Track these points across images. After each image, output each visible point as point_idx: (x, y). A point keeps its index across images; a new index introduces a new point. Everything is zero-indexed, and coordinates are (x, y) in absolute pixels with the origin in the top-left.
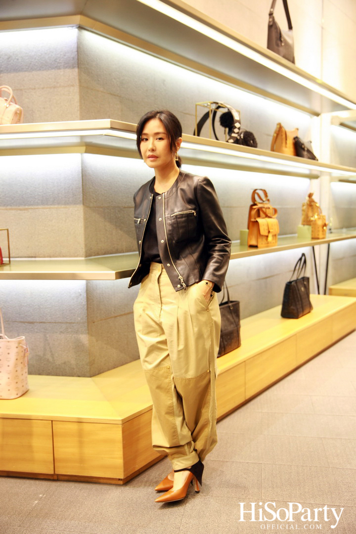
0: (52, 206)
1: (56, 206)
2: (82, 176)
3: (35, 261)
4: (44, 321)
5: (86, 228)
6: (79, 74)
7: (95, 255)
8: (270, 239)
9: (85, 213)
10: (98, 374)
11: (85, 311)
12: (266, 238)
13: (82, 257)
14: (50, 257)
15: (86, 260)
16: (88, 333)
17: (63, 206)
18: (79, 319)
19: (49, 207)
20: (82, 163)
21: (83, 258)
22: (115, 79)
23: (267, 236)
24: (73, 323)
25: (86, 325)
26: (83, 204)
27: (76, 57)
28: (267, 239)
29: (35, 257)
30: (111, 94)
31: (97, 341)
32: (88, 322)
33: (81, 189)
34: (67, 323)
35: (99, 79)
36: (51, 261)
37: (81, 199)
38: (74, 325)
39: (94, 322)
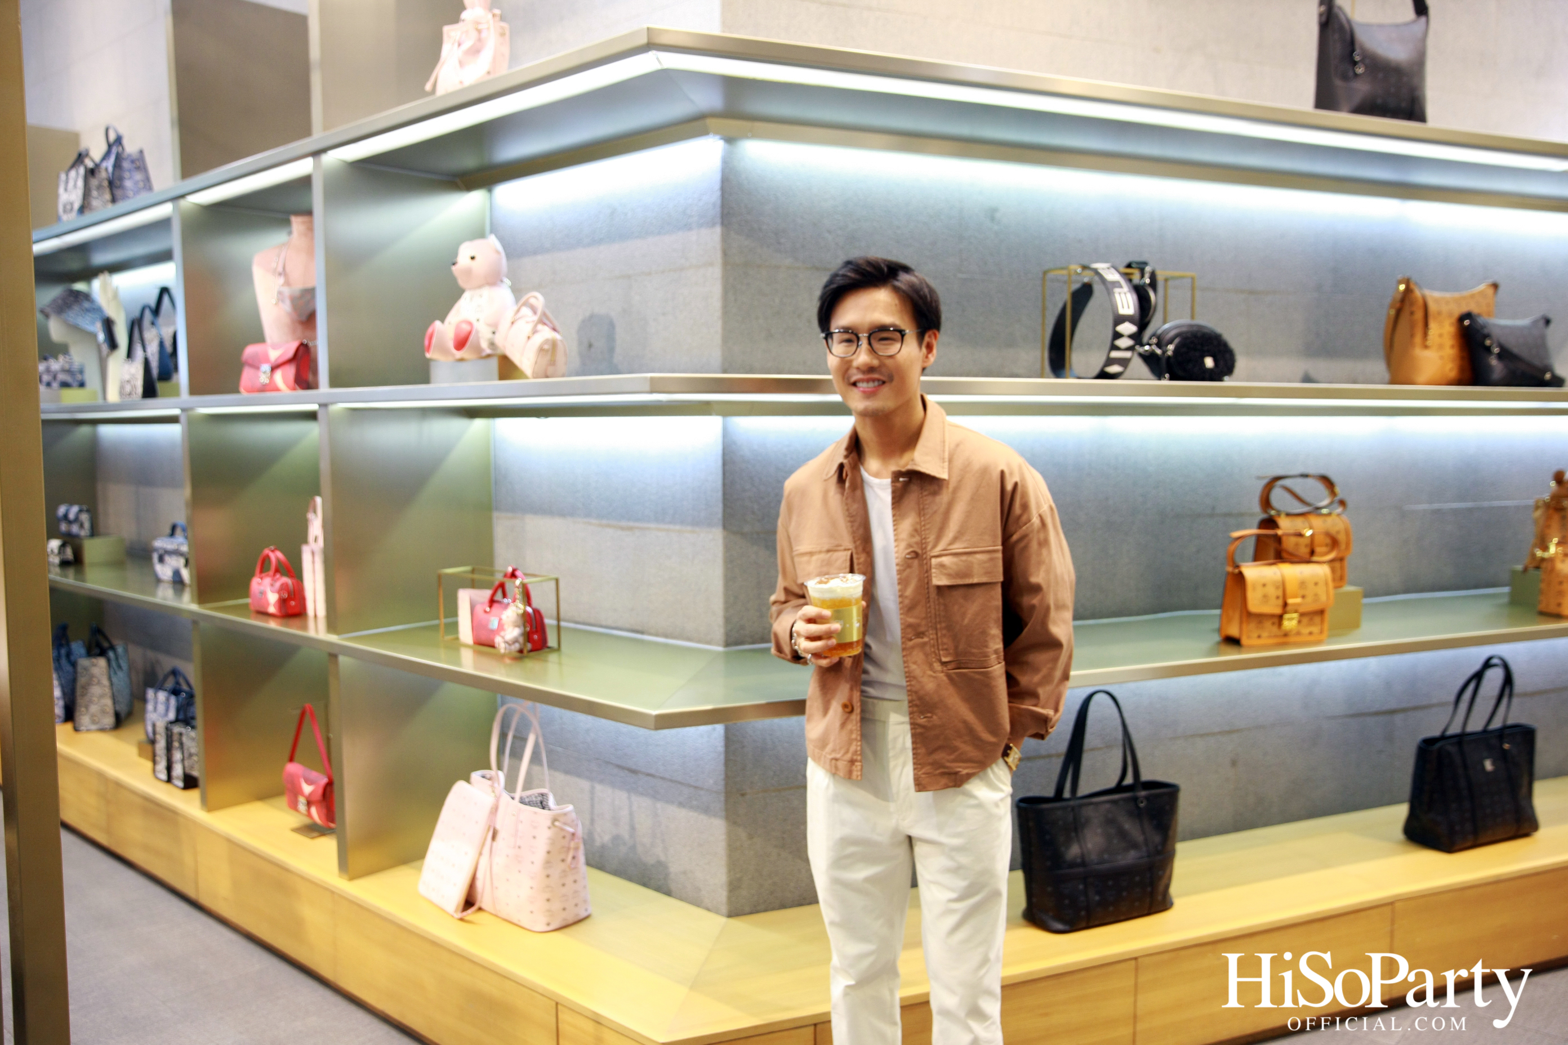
0: (672, 527)
1: (678, 527)
2: (724, 464)
3: (642, 642)
4: (652, 771)
5: (729, 579)
6: (725, 238)
7: (753, 643)
8: (1290, 622)
9: (727, 548)
10: (751, 913)
11: (721, 767)
12: (1276, 620)
13: (719, 645)
14: (666, 636)
15: (726, 654)
16: (727, 818)
17: (689, 528)
18: (711, 781)
19: (666, 527)
20: (726, 433)
21: (721, 649)
22: (829, 232)
23: (1281, 617)
24: (702, 789)
25: (722, 798)
26: (725, 527)
27: (719, 202)
28: (1280, 624)
29: (642, 633)
30: (817, 269)
31: (751, 837)
32: (728, 794)
33: (720, 494)
34: (689, 786)
35: (782, 240)
36: (666, 646)
37: (720, 515)
38: (702, 792)
39: (743, 795)
